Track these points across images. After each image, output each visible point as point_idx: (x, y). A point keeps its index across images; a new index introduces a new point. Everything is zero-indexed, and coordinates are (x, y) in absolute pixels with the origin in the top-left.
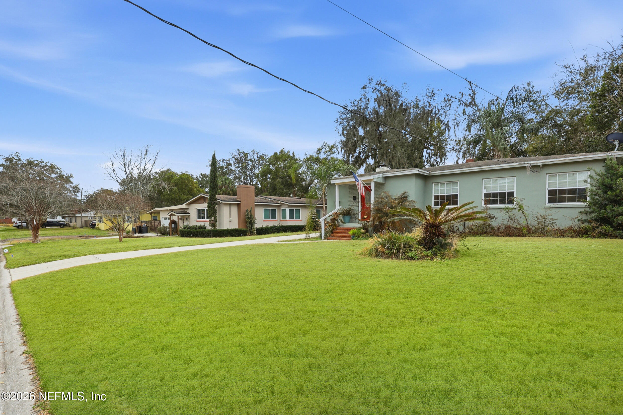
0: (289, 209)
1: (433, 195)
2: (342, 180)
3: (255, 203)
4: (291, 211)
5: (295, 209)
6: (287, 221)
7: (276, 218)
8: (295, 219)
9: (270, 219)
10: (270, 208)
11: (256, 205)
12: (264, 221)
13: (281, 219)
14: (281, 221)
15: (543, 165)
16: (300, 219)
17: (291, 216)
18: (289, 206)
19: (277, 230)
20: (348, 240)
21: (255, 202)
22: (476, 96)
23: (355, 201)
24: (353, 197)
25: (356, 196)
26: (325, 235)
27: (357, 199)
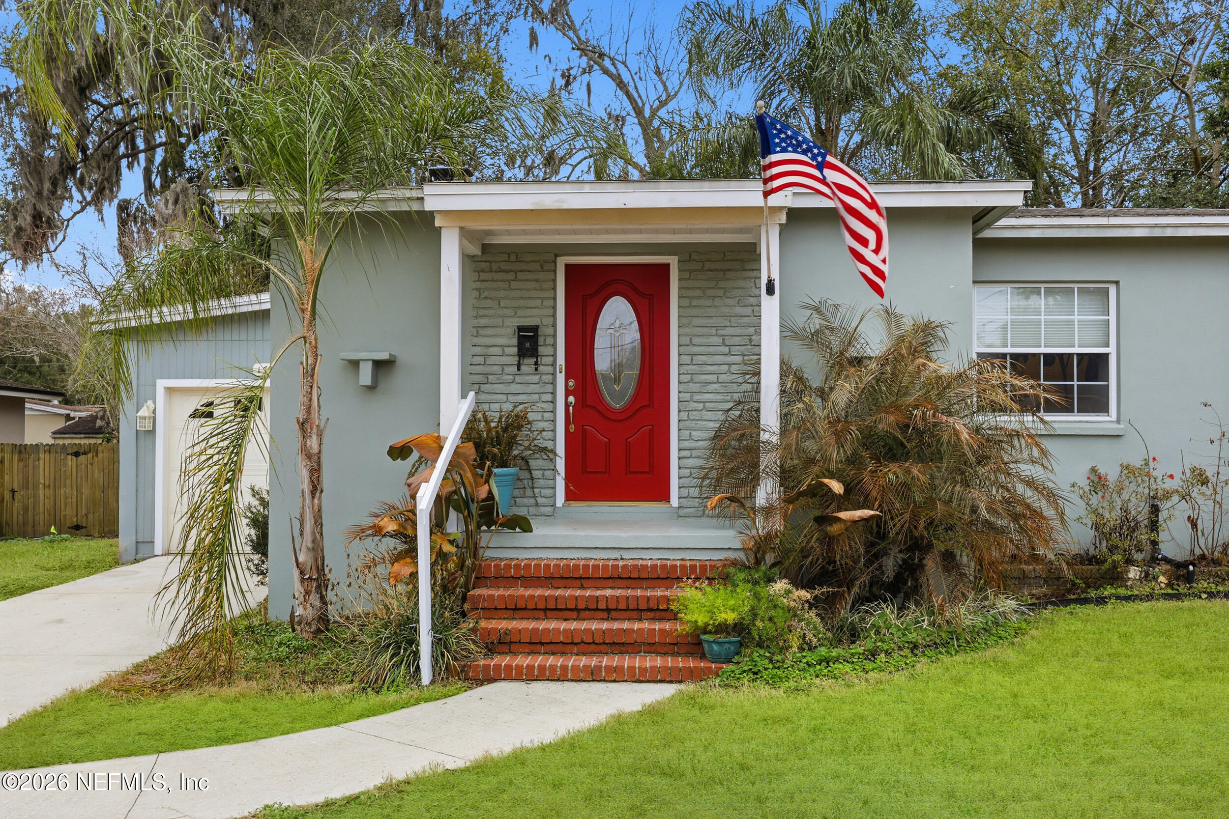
1: (975, 349)
23: (528, 364)
24: (510, 331)
25: (535, 329)
26: (439, 643)
27: (542, 350)
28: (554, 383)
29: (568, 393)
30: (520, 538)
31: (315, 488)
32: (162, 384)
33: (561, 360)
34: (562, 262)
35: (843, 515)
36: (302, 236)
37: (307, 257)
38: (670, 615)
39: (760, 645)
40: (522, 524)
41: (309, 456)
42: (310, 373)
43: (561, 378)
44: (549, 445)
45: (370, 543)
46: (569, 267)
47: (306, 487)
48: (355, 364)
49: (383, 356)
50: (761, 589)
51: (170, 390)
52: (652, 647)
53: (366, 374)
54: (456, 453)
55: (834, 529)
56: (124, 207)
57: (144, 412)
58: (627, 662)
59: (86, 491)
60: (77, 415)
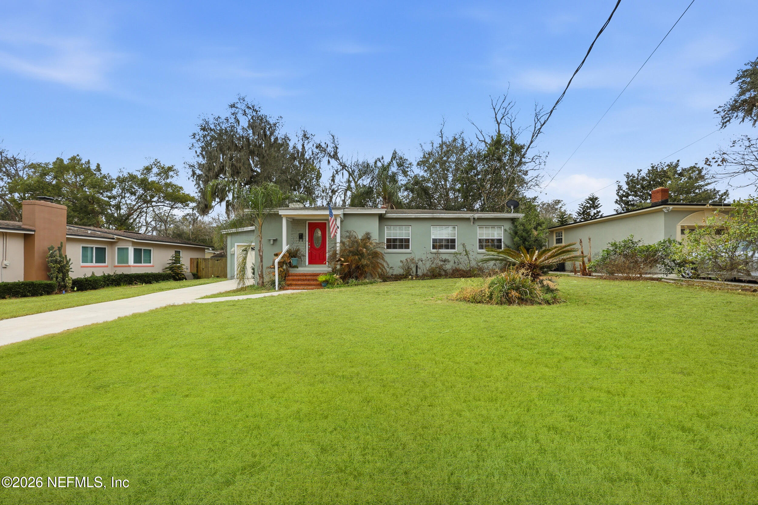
0: (134, 249)
1: (386, 238)
2: (297, 211)
3: (67, 236)
4: (137, 252)
5: (143, 248)
6: (129, 266)
7: (105, 262)
8: (143, 264)
9: (94, 264)
10: (95, 246)
11: (68, 239)
12: (82, 267)
13: (116, 264)
14: (115, 266)
15: (477, 218)
16: (151, 264)
17: (138, 259)
18: (134, 243)
19: (113, 280)
20: (318, 288)
21: (67, 234)
22: (338, 151)
23: (301, 240)
24: (298, 234)
25: (302, 234)
26: (279, 284)
27: (303, 238)
28: (306, 243)
29: (309, 245)
30: (296, 269)
31: (262, 261)
32: (236, 244)
33: (307, 239)
34: (307, 222)
35: (345, 264)
36: (259, 218)
37: (260, 222)
38: (317, 280)
39: (330, 284)
40: (296, 267)
41: (260, 255)
42: (260, 242)
43: (307, 243)
44: (305, 254)
45: (269, 270)
46: (309, 223)
47: (260, 261)
48: (270, 240)
49: (275, 239)
50: (332, 276)
51: (238, 246)
52: (314, 285)
53: (272, 242)
54: (284, 255)
55: (343, 266)
56: (227, 202)
57: (232, 250)
58: (309, 287)
59: (220, 269)
60: (217, 253)
